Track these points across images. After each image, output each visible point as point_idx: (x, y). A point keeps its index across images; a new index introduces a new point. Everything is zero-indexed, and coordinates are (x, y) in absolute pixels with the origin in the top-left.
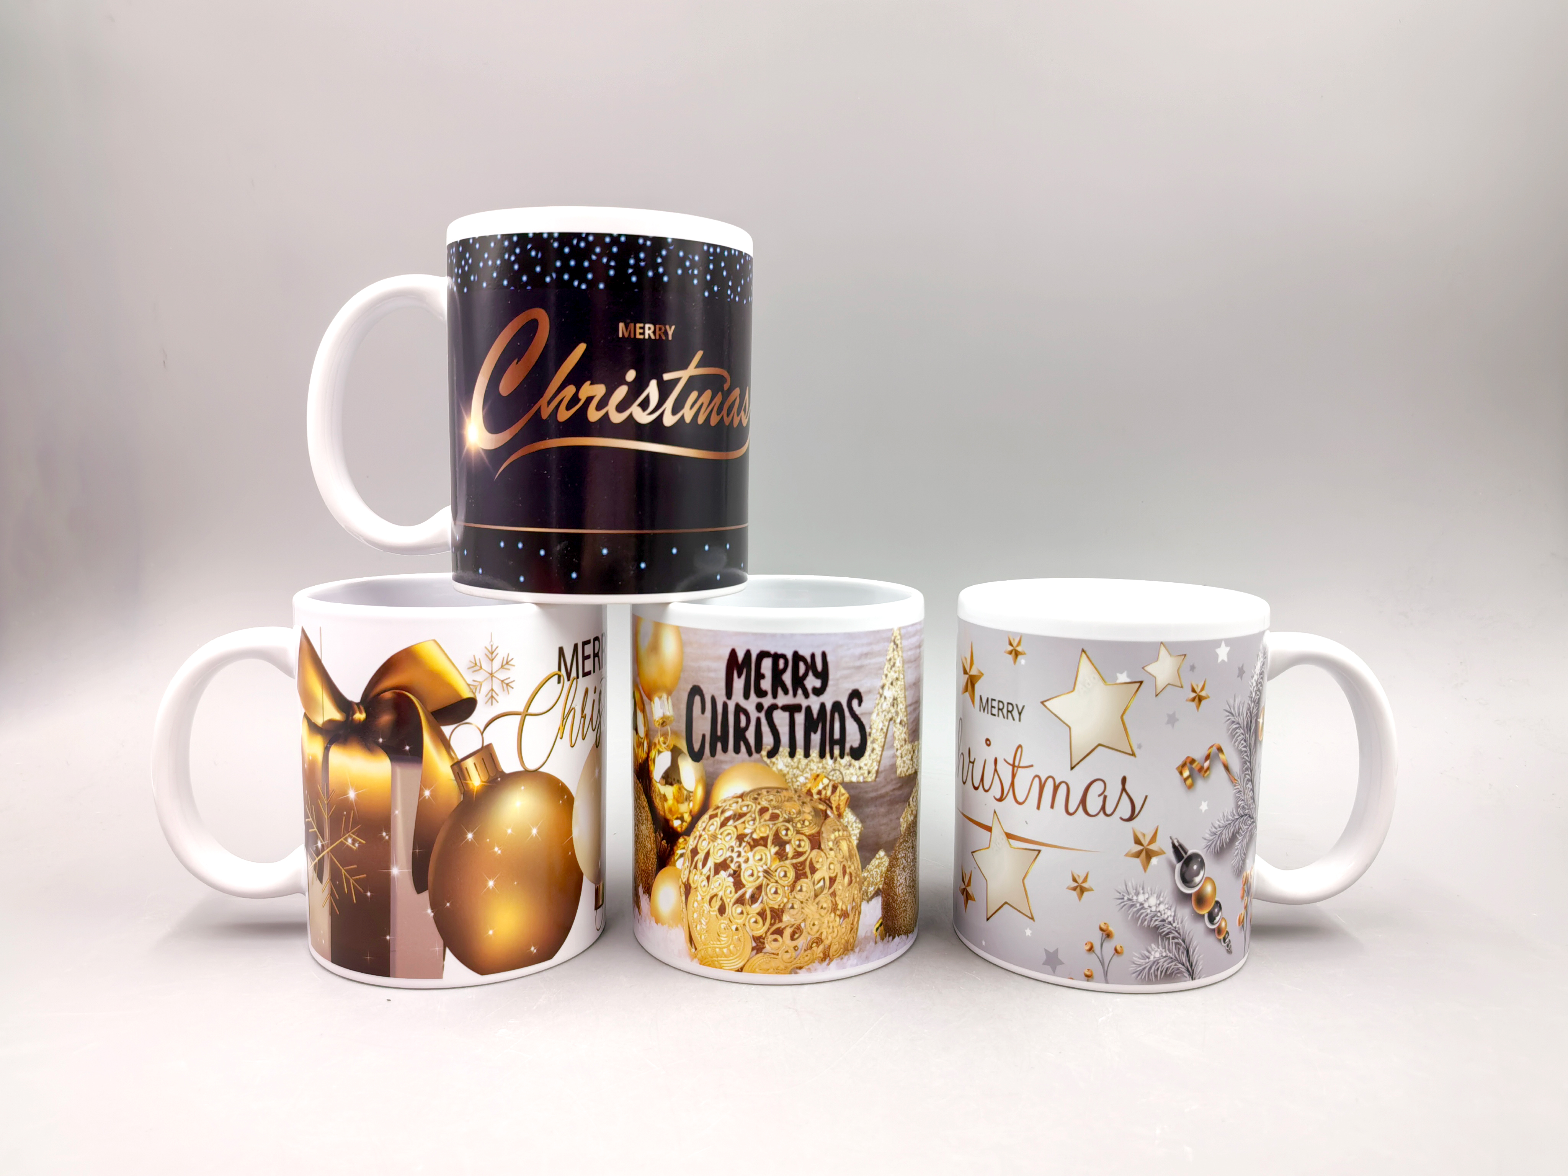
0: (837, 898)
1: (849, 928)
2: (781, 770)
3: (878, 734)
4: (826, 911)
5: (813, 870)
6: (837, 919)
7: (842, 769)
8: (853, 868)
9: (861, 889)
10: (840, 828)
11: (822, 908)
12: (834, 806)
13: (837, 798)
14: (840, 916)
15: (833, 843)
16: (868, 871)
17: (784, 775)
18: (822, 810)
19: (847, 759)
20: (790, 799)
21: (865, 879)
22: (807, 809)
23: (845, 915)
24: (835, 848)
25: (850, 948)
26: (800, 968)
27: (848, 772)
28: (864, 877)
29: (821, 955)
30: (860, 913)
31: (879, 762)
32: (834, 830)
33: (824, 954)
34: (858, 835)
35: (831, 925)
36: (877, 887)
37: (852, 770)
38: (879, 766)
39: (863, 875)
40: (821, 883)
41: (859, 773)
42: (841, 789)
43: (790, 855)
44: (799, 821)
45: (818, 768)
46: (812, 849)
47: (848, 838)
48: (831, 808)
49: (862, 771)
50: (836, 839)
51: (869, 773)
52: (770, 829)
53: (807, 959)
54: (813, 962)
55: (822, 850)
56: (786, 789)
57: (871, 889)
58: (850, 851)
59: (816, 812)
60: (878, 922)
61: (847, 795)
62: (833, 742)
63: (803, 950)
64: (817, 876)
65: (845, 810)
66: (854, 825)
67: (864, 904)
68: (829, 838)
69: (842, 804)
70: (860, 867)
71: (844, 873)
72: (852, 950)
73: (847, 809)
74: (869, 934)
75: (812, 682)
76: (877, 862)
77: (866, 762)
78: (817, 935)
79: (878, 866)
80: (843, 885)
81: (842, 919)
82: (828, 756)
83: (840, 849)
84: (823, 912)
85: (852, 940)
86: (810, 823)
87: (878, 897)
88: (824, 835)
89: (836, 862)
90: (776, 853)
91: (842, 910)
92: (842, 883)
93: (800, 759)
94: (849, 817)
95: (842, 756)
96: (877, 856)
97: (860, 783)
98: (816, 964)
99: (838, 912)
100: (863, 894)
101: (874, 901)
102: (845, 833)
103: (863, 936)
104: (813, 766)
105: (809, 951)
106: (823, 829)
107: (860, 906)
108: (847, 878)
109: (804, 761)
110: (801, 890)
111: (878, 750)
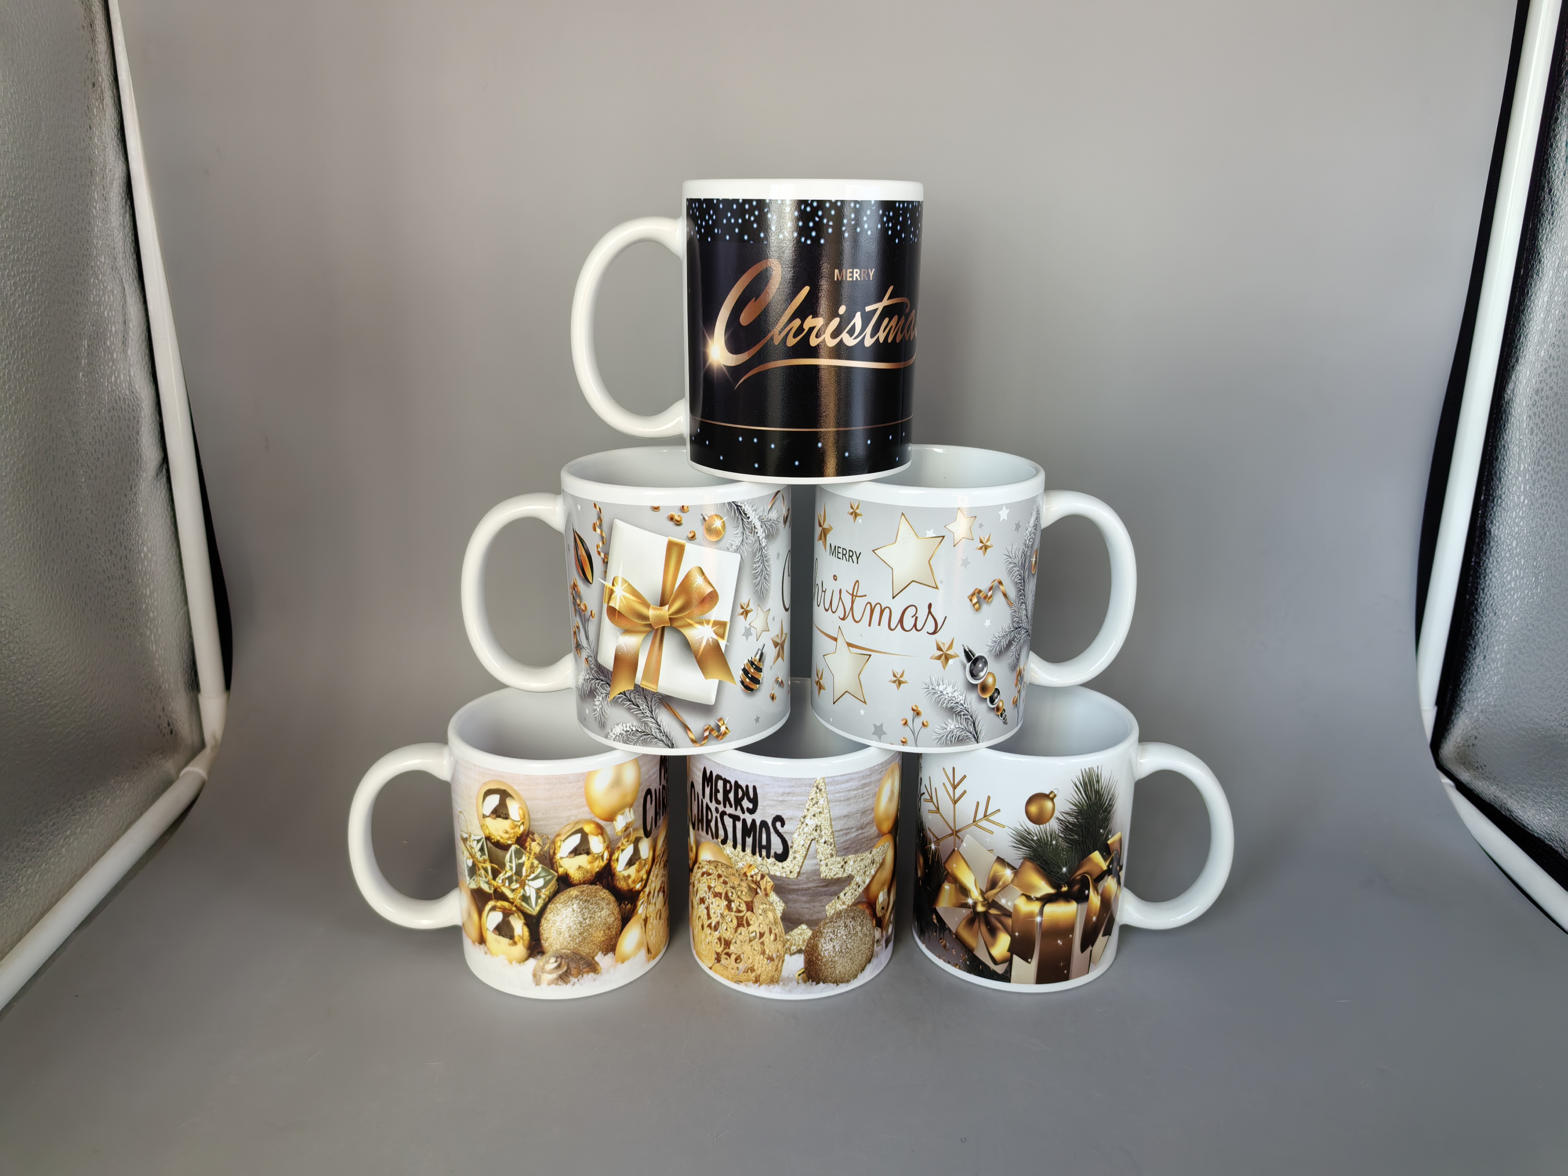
0: (765, 947)
1: (774, 968)
2: (728, 855)
3: (800, 848)
4: (757, 952)
5: (748, 925)
6: (765, 960)
7: (768, 866)
8: (777, 930)
9: (784, 946)
10: (767, 903)
11: (754, 949)
12: (762, 888)
13: (765, 883)
14: (768, 959)
15: (762, 910)
16: (791, 936)
17: (730, 858)
18: (754, 888)
19: (772, 860)
20: (733, 875)
21: (788, 940)
22: (744, 884)
23: (771, 959)
24: (763, 914)
25: (775, 981)
26: (741, 982)
27: (773, 868)
28: (787, 939)
29: (754, 979)
30: (783, 961)
31: (801, 867)
32: (762, 903)
33: (756, 978)
34: (782, 911)
35: (760, 962)
36: (799, 948)
37: (775, 867)
38: (800, 869)
39: (786, 937)
40: (754, 934)
41: (782, 871)
42: (767, 878)
43: (734, 909)
44: (739, 890)
45: (751, 860)
46: (748, 910)
47: (774, 910)
48: (761, 889)
49: (784, 870)
50: (764, 909)
51: (791, 872)
52: (723, 889)
53: (745, 978)
54: (748, 981)
55: (754, 913)
56: (732, 868)
57: (794, 948)
58: (775, 920)
59: (750, 888)
60: (800, 970)
61: (772, 883)
62: (761, 847)
63: (742, 972)
64: (751, 928)
65: (770, 892)
66: (778, 904)
67: (787, 957)
68: (759, 907)
69: (769, 888)
70: (783, 931)
71: (771, 932)
72: (777, 982)
73: (772, 892)
74: (791, 976)
75: (746, 804)
76: (799, 932)
77: (789, 865)
78: (751, 965)
79: (801, 934)
80: (769, 940)
81: (769, 961)
82: (758, 854)
83: (767, 917)
84: (755, 953)
85: (776, 976)
86: (746, 894)
87: (800, 954)
88: (756, 904)
89: (764, 924)
90: (727, 905)
91: (769, 955)
92: (768, 939)
93: (739, 851)
94: (774, 897)
95: (768, 856)
96: (799, 927)
97: (783, 877)
98: (751, 983)
99: (766, 956)
100: (786, 949)
101: (797, 956)
102: (771, 907)
103: (786, 976)
104: (747, 858)
105: (745, 974)
106: (755, 900)
107: (784, 956)
108: (772, 937)
109: (742, 854)
110: (741, 934)
111: (800, 858)
